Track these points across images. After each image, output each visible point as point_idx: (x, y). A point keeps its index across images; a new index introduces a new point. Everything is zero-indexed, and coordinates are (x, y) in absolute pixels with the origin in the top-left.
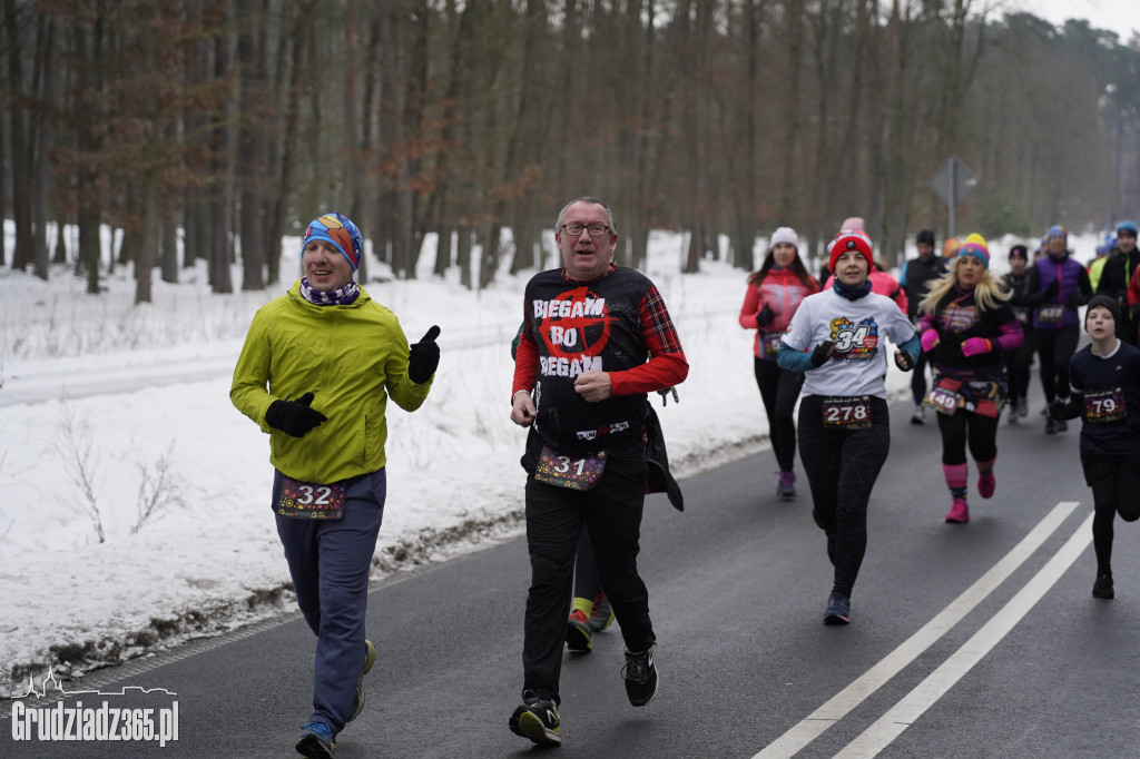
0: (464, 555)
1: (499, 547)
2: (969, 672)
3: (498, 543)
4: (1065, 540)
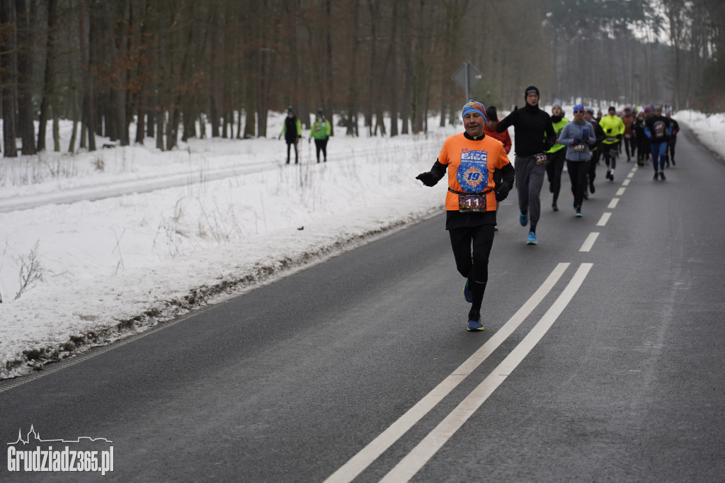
0: (228, 300)
1: (243, 296)
2: (532, 350)
4: (567, 283)
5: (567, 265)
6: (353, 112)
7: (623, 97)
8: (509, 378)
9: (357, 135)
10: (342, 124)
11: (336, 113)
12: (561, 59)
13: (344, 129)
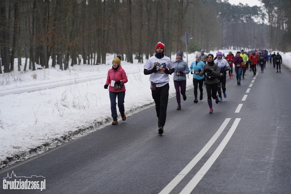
0: (80, 138)
1: (88, 135)
2: (215, 161)
3: (88, 134)
4: (230, 128)
5: (230, 119)
6: (141, 53)
7: (250, 46)
8: (205, 176)
9: (143, 63)
10: (137, 58)
11: (134, 54)
12: (225, 31)
13: (137, 60)
